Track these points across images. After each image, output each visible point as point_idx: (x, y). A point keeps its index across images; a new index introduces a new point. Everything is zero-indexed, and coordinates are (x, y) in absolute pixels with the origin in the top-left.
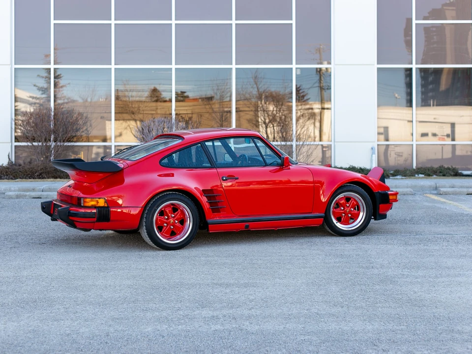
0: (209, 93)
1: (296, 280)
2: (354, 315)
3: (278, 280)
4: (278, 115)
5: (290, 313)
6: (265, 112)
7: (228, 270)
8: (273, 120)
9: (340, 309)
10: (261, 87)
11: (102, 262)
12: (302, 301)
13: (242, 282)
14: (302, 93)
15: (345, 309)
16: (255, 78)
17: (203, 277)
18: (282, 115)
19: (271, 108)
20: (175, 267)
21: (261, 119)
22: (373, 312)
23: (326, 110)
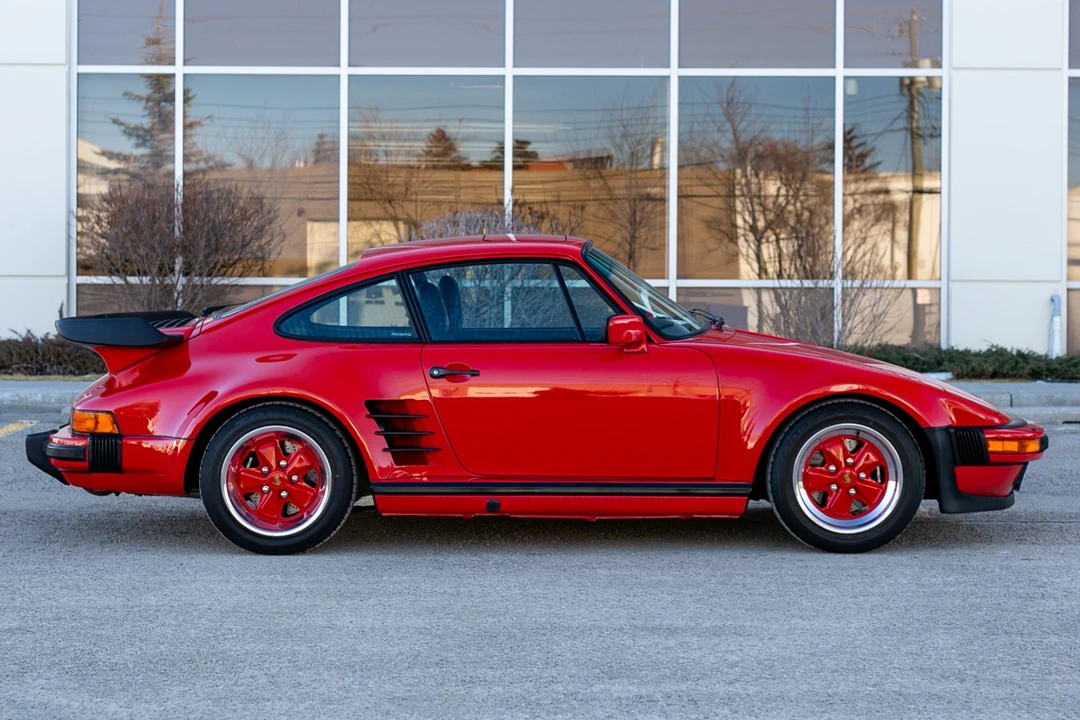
0: (599, 145)
1: (843, 622)
2: (992, 697)
3: (798, 620)
4: (791, 208)
5: (830, 692)
6: (755, 200)
7: (670, 598)
8: (777, 221)
9: (957, 685)
10: (745, 130)
11: (344, 577)
12: (861, 667)
13: (707, 625)
14: (858, 146)
15: (967, 685)
16: (728, 103)
17: (607, 612)
18: (803, 208)
19: (772, 187)
20: (531, 591)
21: (745, 221)
22: (1039, 692)
23: (925, 197)
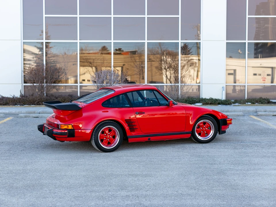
2: (201, 195)
3: (163, 172)
8: (170, 67)
9: (194, 191)
12: (174, 186)
13: (144, 173)
18: (175, 64)
20: (109, 164)
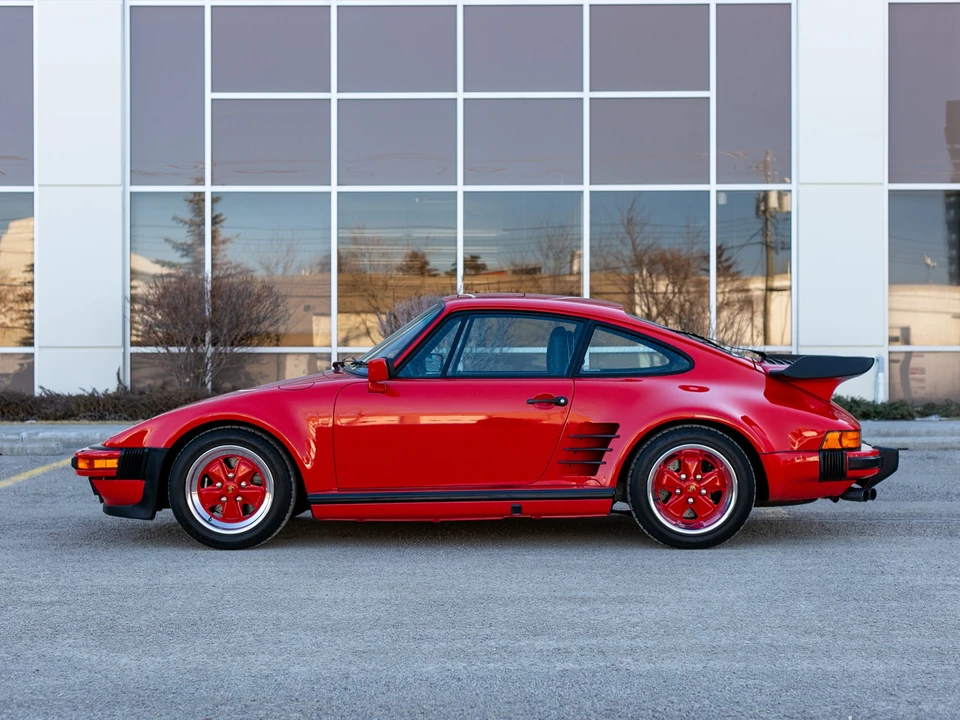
1: (723, 593)
3: (687, 592)
4: (676, 300)
5: (714, 644)
6: (649, 295)
7: (583, 577)
8: (666, 310)
10: (641, 242)
11: (325, 563)
12: (739, 626)
13: (614, 595)
14: (727, 259)
17: (533, 586)
18: (685, 301)
19: (662, 286)
21: (642, 310)
23: (775, 294)
